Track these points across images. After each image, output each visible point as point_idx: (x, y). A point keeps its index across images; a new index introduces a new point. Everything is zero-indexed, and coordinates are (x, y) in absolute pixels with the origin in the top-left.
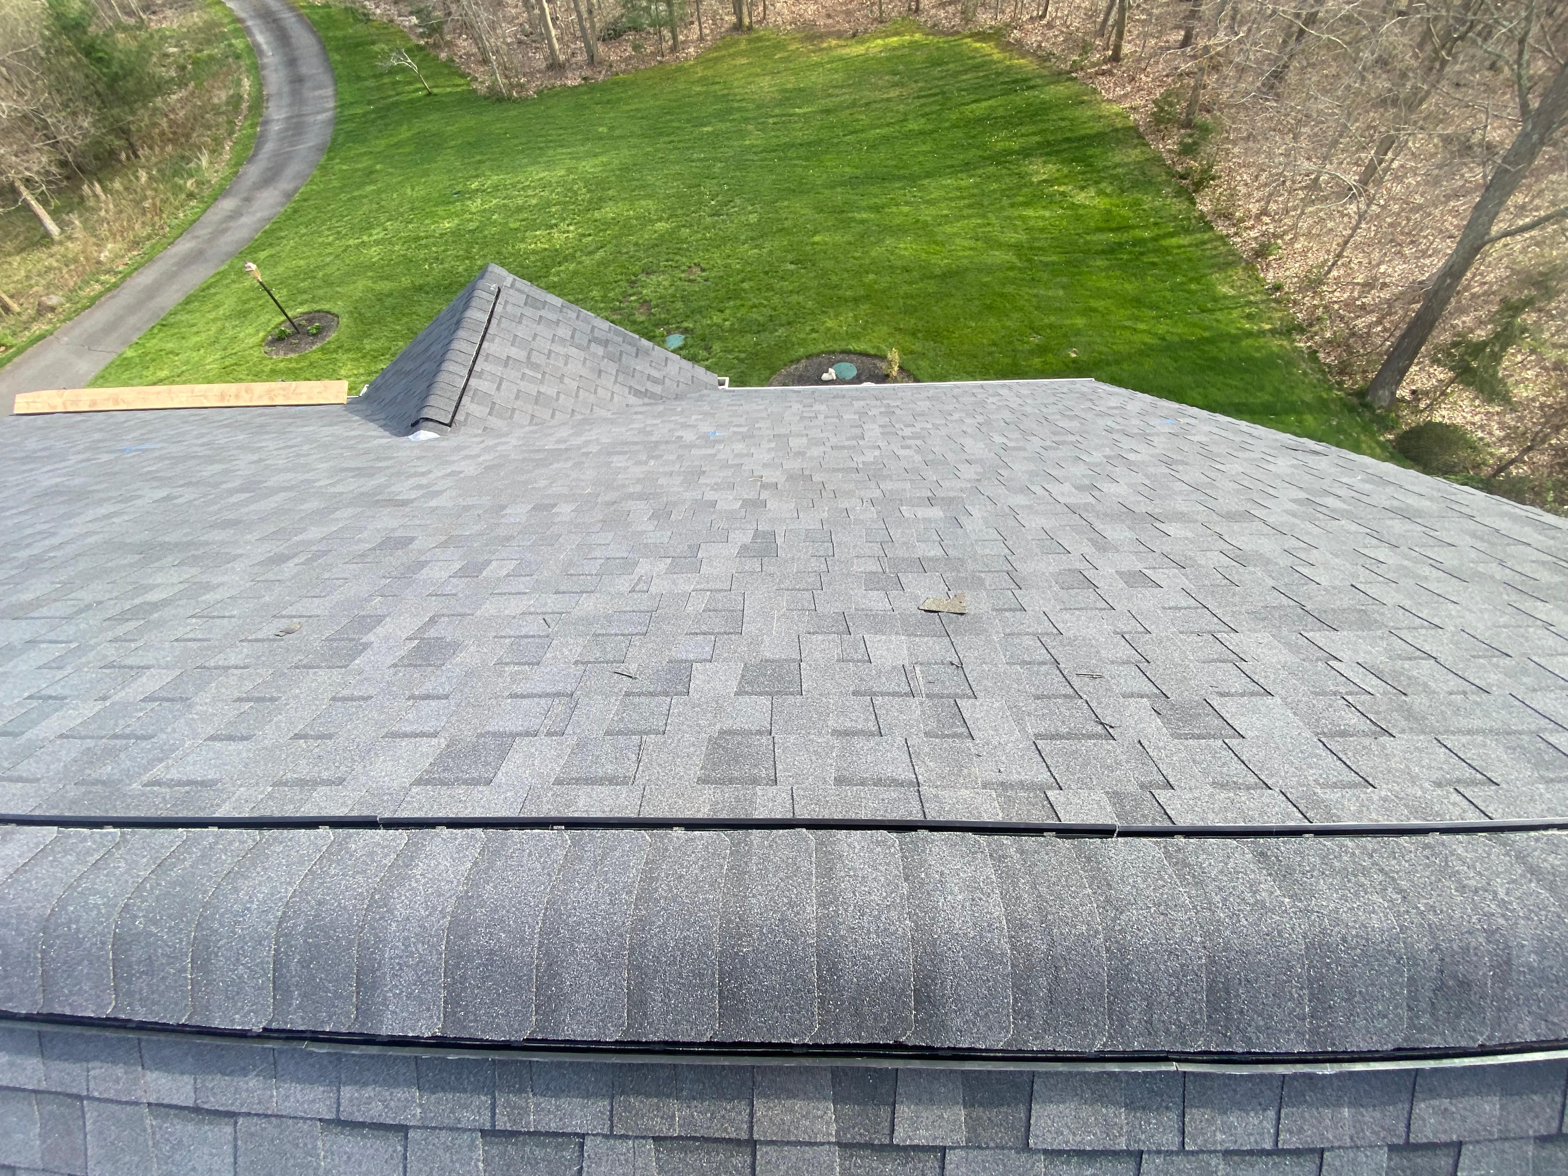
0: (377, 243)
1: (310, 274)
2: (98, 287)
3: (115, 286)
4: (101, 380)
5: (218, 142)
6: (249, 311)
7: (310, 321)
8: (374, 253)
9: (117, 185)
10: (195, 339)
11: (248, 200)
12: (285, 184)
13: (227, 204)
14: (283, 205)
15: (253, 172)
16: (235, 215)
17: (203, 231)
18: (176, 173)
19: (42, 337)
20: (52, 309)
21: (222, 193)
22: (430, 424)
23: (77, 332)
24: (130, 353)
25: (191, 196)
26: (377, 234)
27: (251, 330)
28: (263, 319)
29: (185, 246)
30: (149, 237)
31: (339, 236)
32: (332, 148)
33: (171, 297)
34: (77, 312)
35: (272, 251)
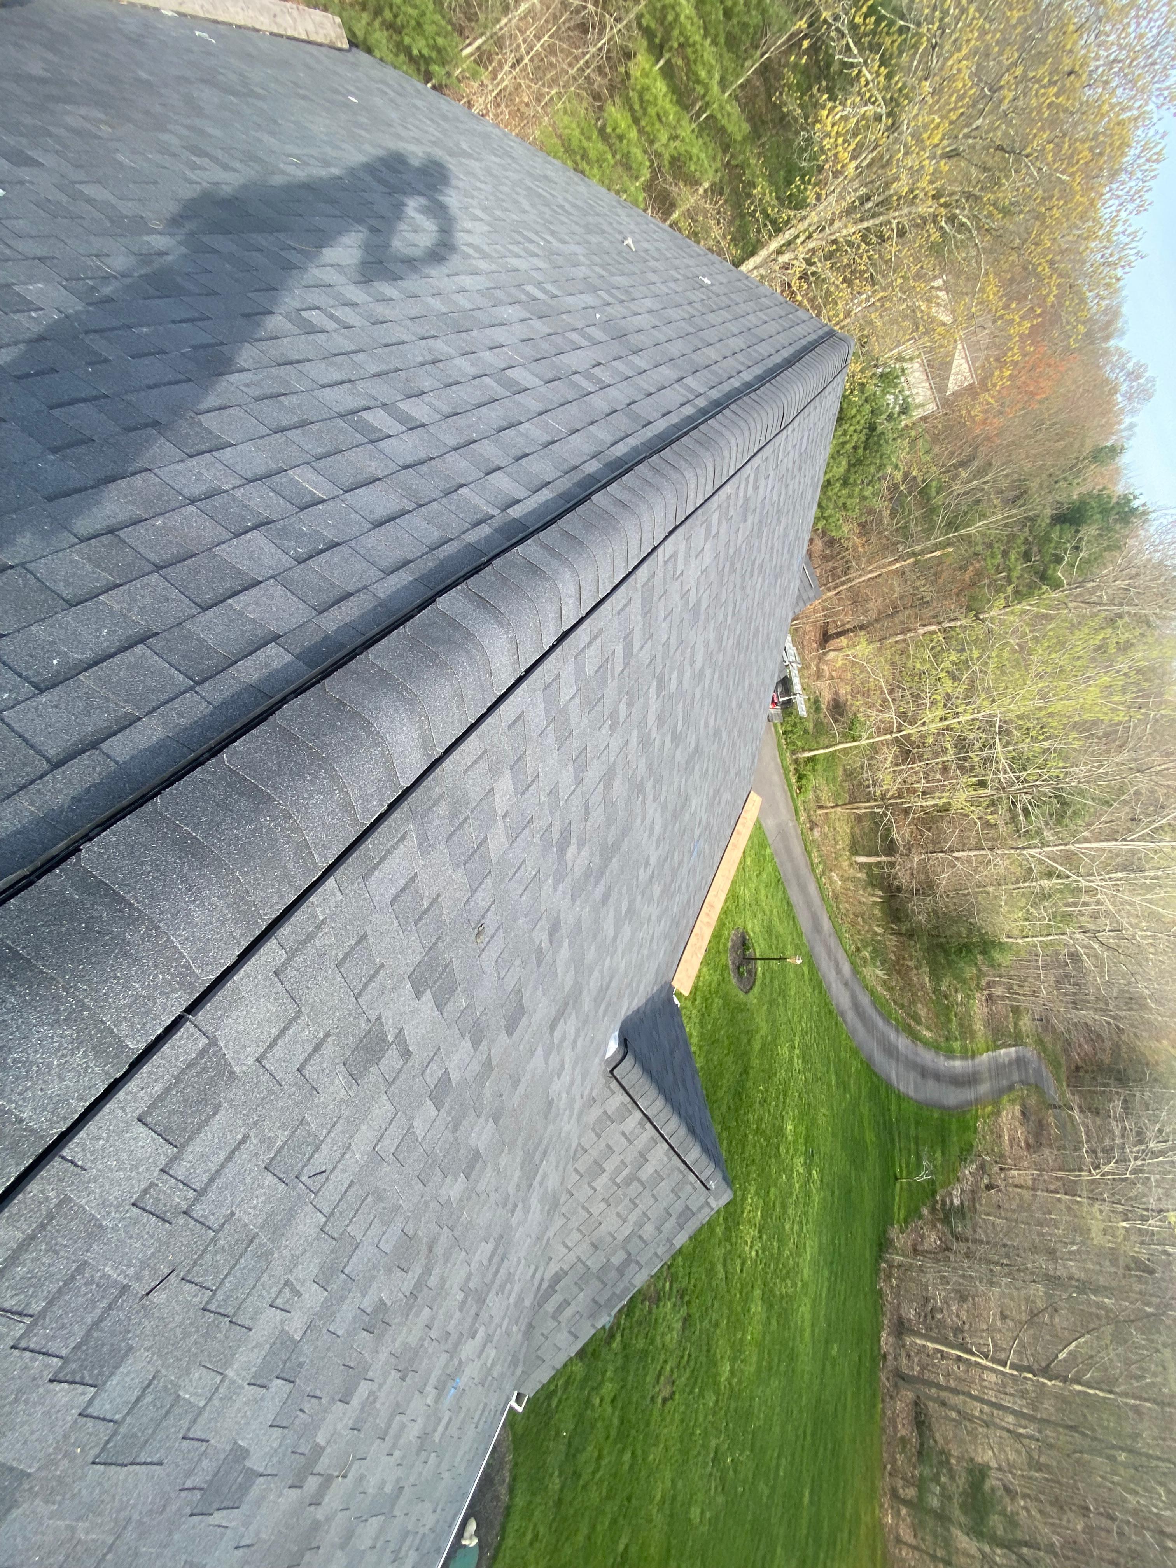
0: (791, 1059)
1: (783, 993)
2: (816, 860)
3: (813, 870)
4: (758, 826)
5: (890, 989)
6: (770, 935)
7: (749, 972)
8: (784, 1051)
9: (876, 912)
10: (763, 893)
11: (846, 984)
12: (850, 1015)
13: (846, 968)
14: (838, 1006)
15: (865, 1000)
16: (839, 971)
17: (833, 942)
18: (875, 950)
19: (797, 814)
20: (811, 829)
21: (856, 971)
22: (619, 1057)
23: (792, 832)
24: (768, 851)
25: (858, 950)
26: (798, 1064)
27: (757, 929)
28: (761, 941)
29: (826, 925)
30: (838, 908)
31: (804, 1033)
32: (868, 1066)
33: (796, 897)
34: (804, 840)
35: (807, 977)
